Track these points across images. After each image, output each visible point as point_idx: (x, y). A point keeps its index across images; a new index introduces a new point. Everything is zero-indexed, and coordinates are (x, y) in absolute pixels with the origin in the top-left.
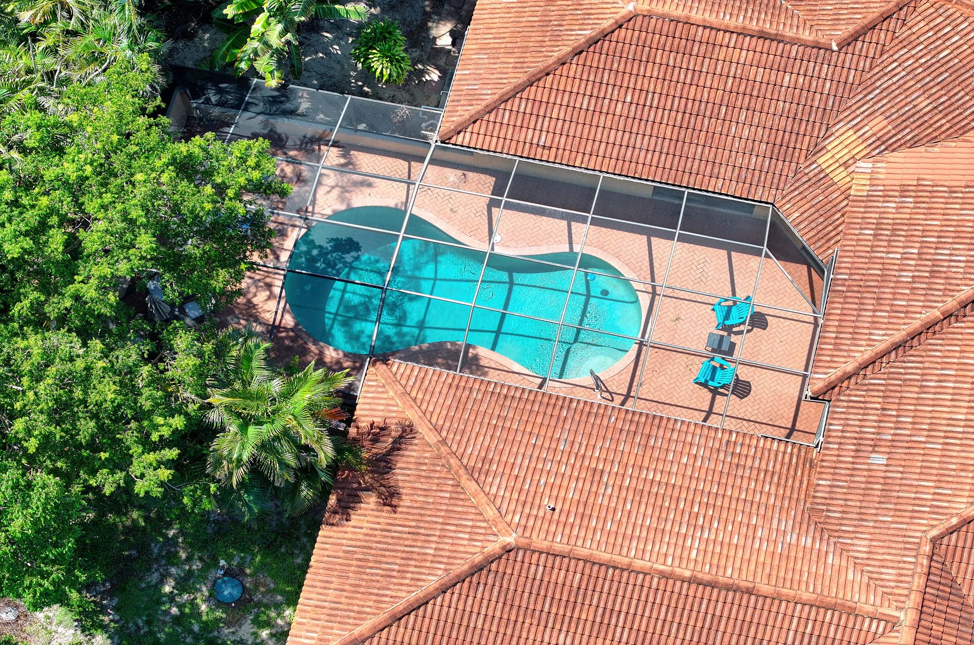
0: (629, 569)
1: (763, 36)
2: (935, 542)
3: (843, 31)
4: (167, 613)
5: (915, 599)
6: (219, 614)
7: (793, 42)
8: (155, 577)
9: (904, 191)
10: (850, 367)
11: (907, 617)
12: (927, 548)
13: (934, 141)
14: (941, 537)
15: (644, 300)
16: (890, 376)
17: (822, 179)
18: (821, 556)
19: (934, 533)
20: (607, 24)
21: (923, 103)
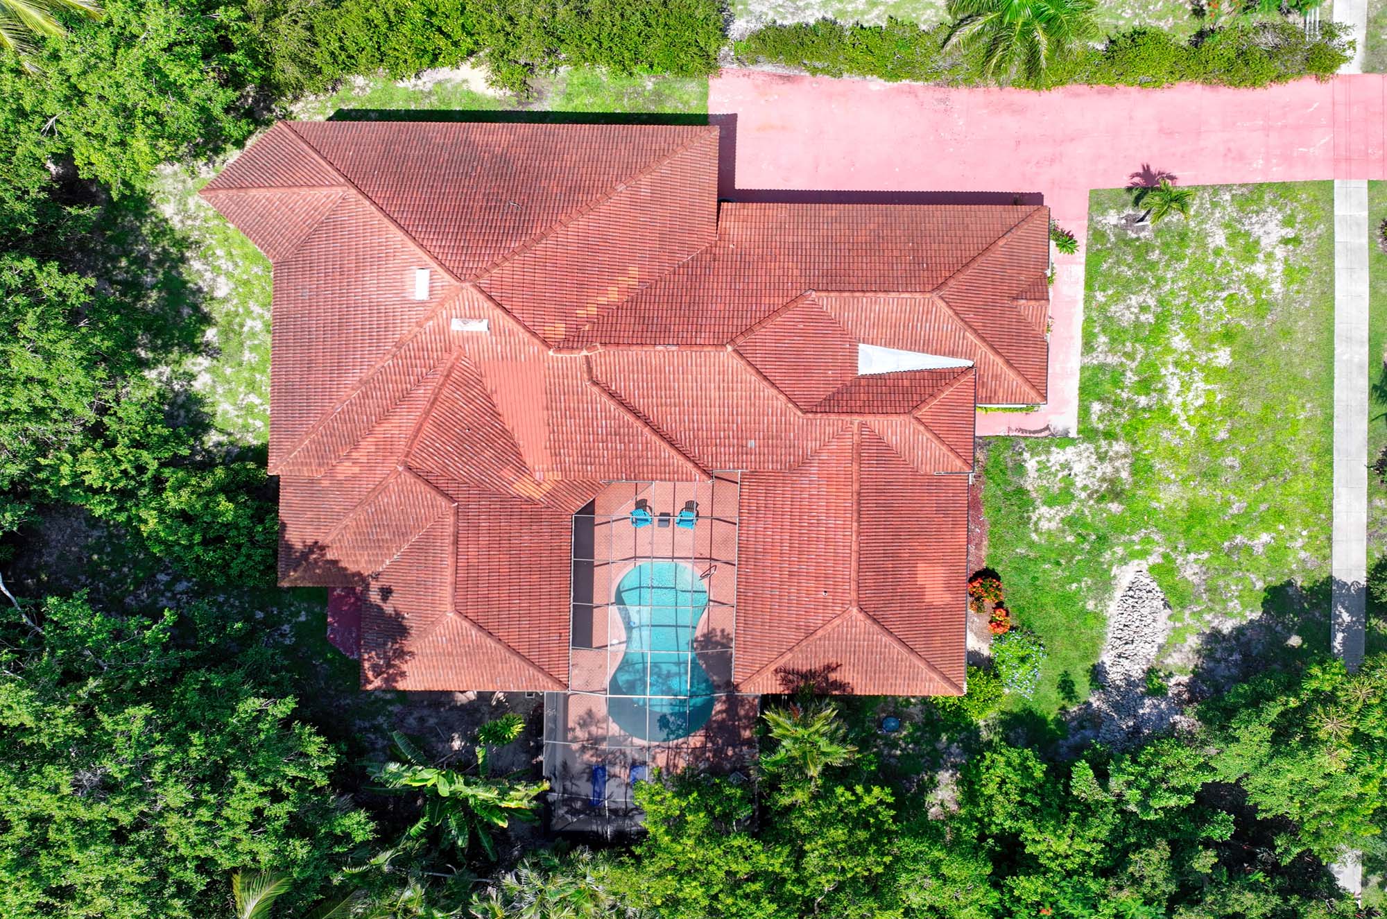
1: (456, 542)
2: (805, 411)
3: (442, 501)
4: (913, 749)
5: (844, 417)
6: (907, 724)
7: (456, 526)
8: (893, 760)
9: (556, 455)
11: (857, 419)
12: (810, 416)
13: (515, 444)
14: (801, 410)
16: (692, 445)
17: (550, 494)
18: (822, 462)
19: (799, 413)
20: (466, 623)
21: (487, 453)
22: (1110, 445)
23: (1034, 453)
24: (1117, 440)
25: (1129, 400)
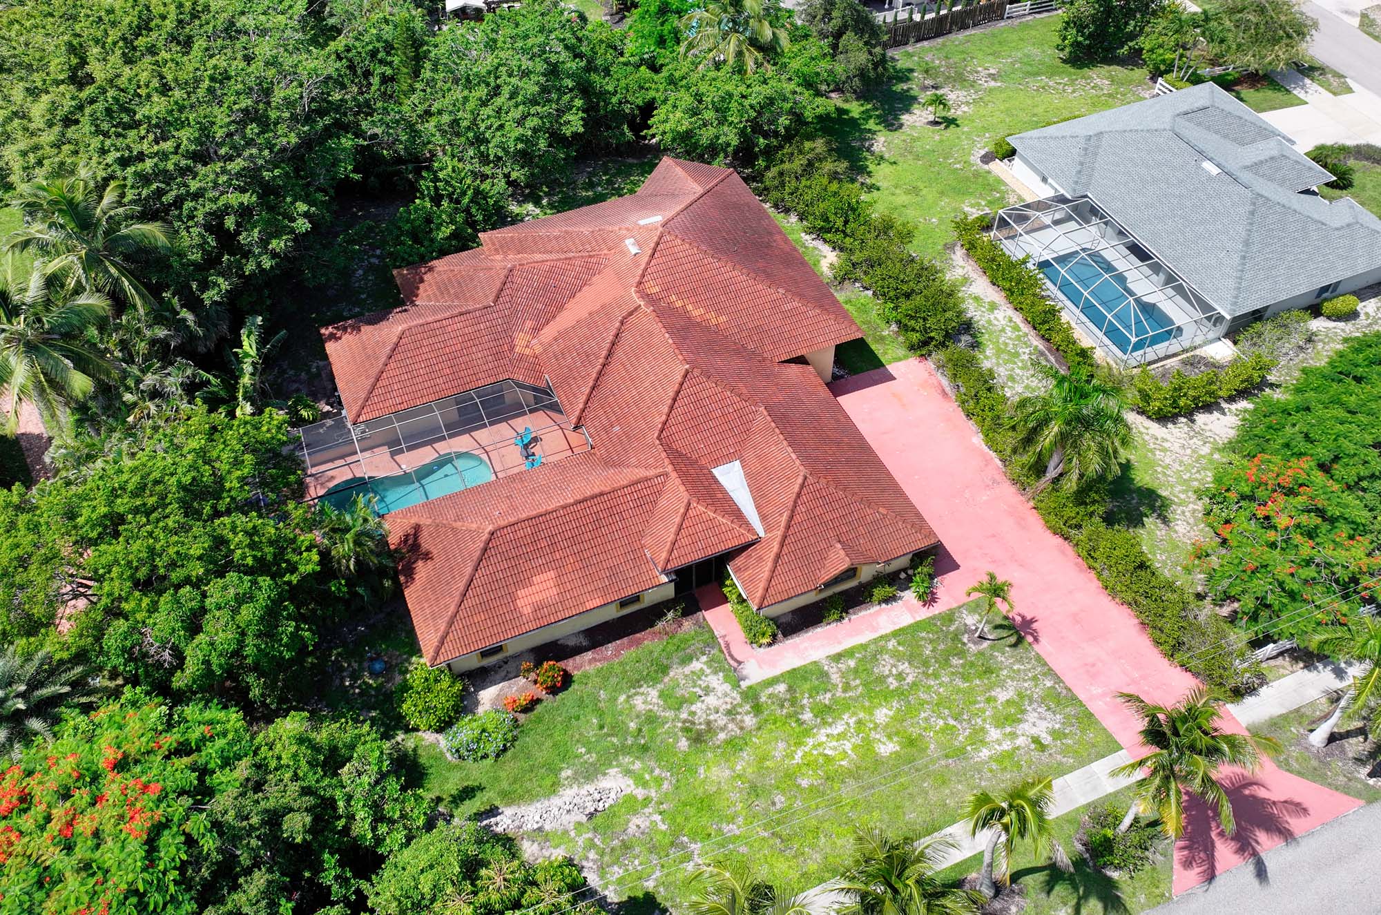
0: (547, 513)
1: (461, 314)
2: (659, 438)
3: (491, 298)
4: (354, 693)
5: (667, 461)
6: (381, 680)
7: (475, 310)
8: (337, 682)
9: (556, 339)
10: (581, 406)
11: (670, 468)
12: (657, 443)
13: (554, 317)
14: (659, 434)
15: (485, 457)
16: (600, 400)
17: (521, 357)
18: (621, 471)
19: (656, 434)
20: (395, 340)
21: (540, 306)
22: (748, 713)
23: (710, 663)
24: (755, 716)
25: (803, 707)
